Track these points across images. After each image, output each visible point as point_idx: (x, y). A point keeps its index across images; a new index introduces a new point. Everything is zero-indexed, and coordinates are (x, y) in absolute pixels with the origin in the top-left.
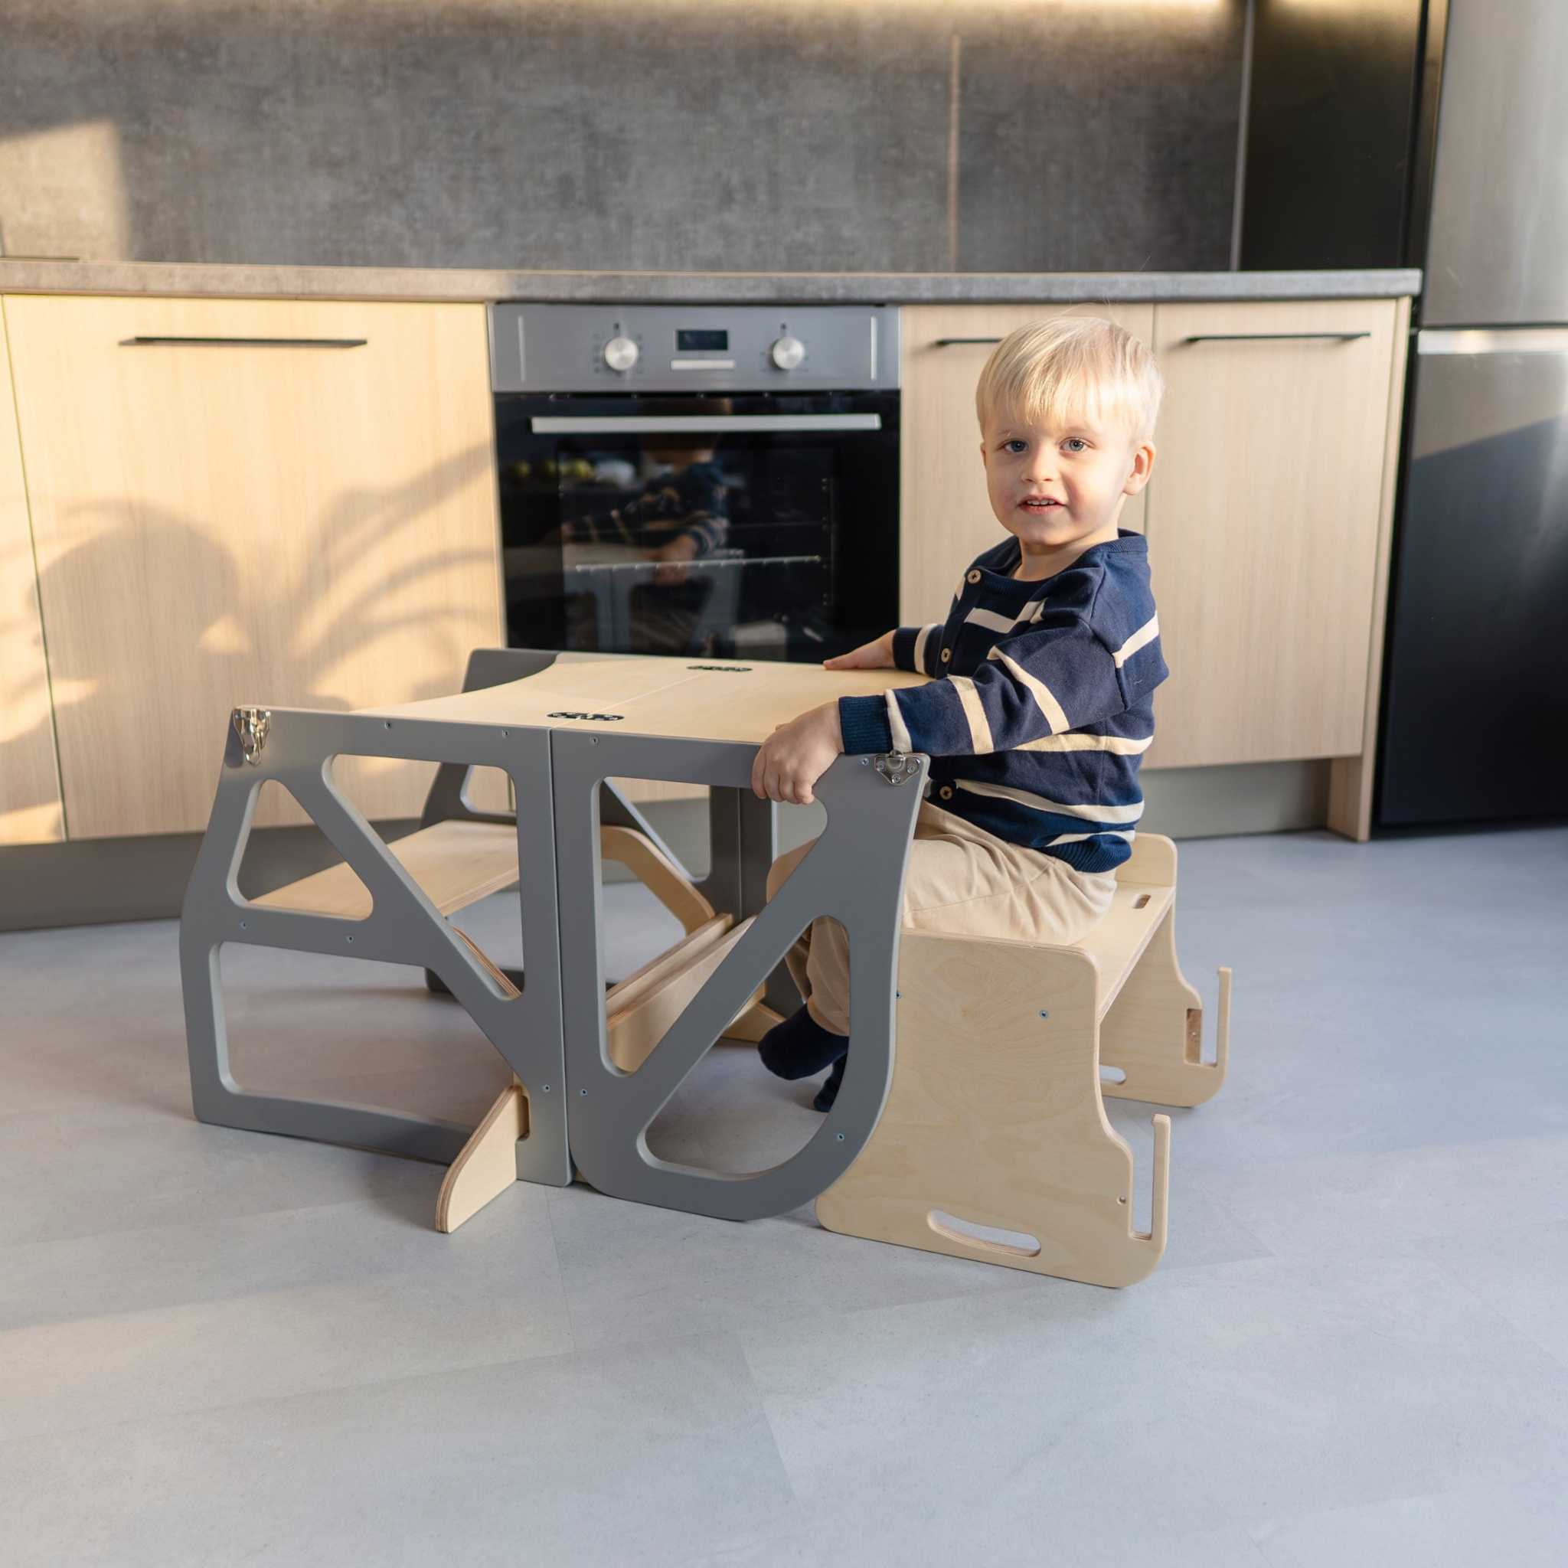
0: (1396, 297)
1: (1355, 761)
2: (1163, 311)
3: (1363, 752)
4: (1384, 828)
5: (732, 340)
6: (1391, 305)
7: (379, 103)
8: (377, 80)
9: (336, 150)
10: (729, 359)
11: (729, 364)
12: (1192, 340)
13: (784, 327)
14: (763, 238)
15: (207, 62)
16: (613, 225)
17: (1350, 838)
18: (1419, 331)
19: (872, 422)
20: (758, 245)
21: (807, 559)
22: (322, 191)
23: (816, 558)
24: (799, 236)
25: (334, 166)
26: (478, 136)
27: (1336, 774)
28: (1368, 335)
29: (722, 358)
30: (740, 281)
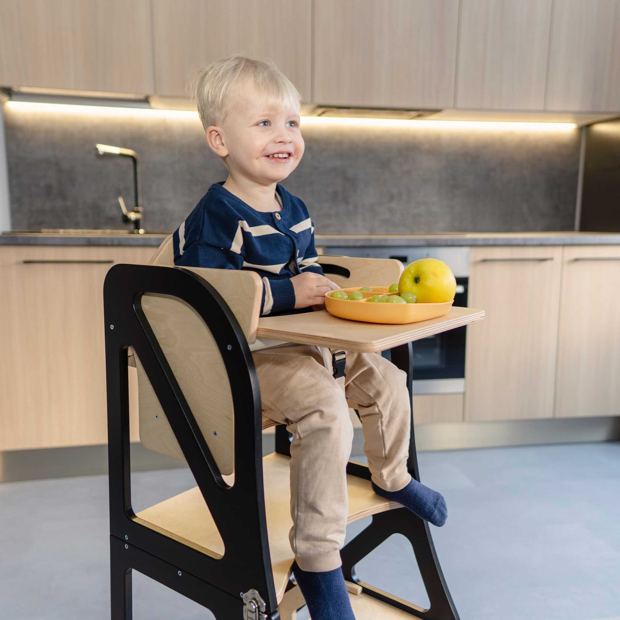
2: (566, 249)
12: (576, 260)
19: (460, 290)
30: (414, 239)
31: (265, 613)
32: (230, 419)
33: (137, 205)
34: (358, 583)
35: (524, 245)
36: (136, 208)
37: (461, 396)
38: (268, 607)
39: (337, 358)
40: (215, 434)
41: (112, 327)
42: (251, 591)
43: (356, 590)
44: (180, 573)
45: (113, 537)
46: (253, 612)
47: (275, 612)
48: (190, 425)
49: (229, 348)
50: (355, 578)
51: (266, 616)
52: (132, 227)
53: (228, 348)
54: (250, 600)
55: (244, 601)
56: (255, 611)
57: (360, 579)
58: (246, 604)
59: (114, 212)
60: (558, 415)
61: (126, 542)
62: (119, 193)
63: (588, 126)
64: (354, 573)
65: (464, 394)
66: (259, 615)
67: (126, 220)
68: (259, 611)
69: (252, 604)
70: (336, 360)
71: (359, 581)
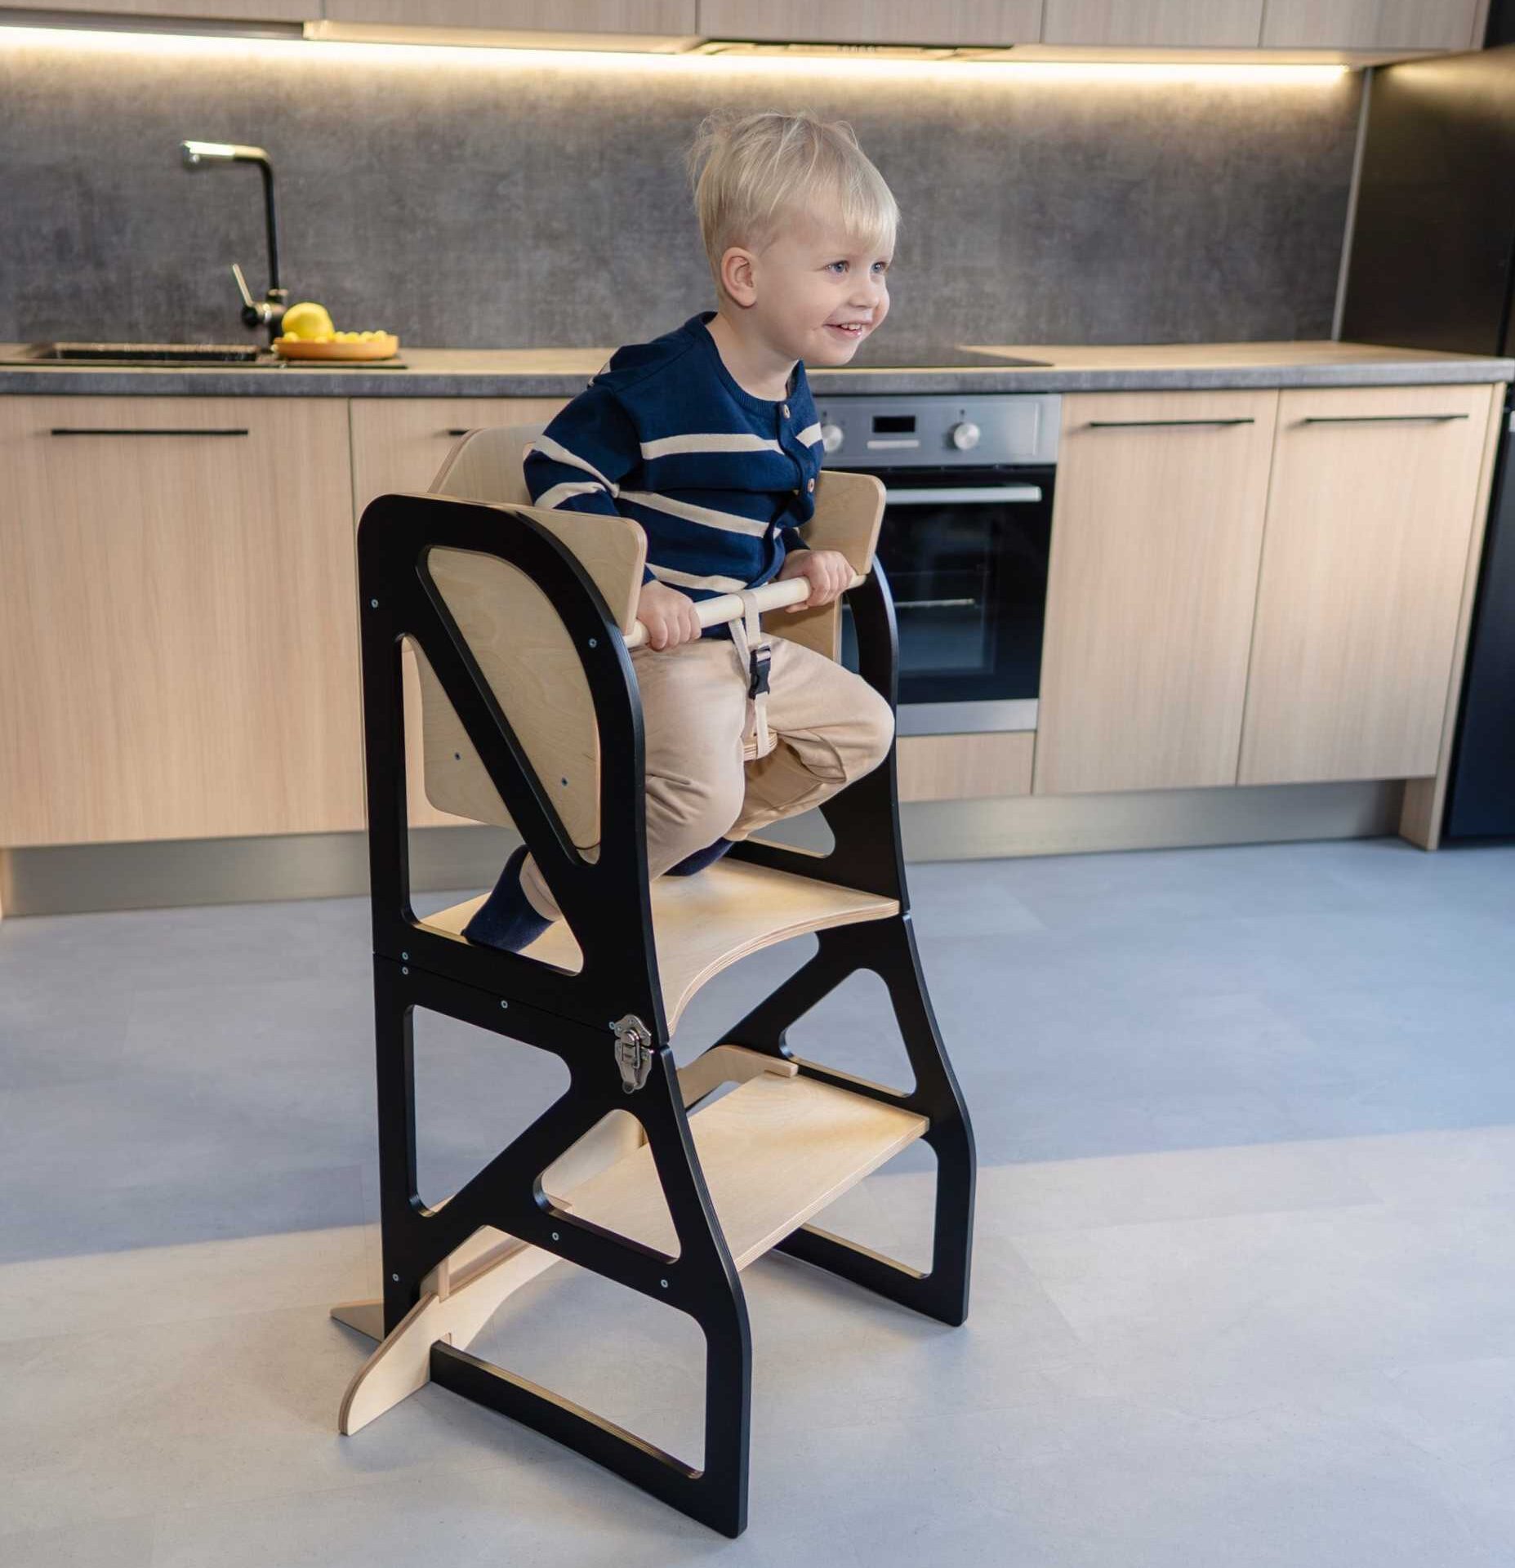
0: (1493, 383)
1: (1427, 782)
2: (1287, 396)
3: (1436, 775)
4: (1451, 839)
5: (919, 425)
6: (1488, 389)
7: (595, 184)
8: (595, 165)
9: (555, 225)
10: (915, 439)
11: (915, 444)
12: (1310, 421)
13: (964, 412)
15: (456, 152)
17: (1421, 847)
18: (1512, 411)
19: (1033, 494)
21: (963, 602)
22: (542, 261)
23: (970, 601)
25: (553, 239)
27: (1410, 794)
28: (1466, 417)
29: (910, 439)
30: (930, 376)
31: (650, 1047)
32: (591, 759)
33: (274, 284)
34: (791, 1059)
35: (1189, 386)
36: (273, 292)
37: (1032, 735)
38: (654, 1038)
39: (760, 657)
40: (565, 782)
41: (375, 603)
42: (627, 1017)
43: (788, 1070)
44: (504, 1004)
45: (378, 958)
46: (631, 1047)
47: (666, 1047)
48: (521, 768)
49: (593, 643)
50: (785, 1050)
51: (652, 1052)
52: (264, 334)
53: (591, 644)
54: (625, 1031)
55: (617, 1034)
56: (635, 1046)
57: (793, 1053)
58: (618, 1038)
59: (217, 299)
60: (1243, 781)
61: (404, 963)
62: (228, 252)
63: (1379, 70)
64: (784, 1043)
65: (1036, 731)
66: (641, 1049)
67: (251, 319)
68: (641, 1045)
69: (630, 1035)
70: (758, 660)
71: (792, 1055)
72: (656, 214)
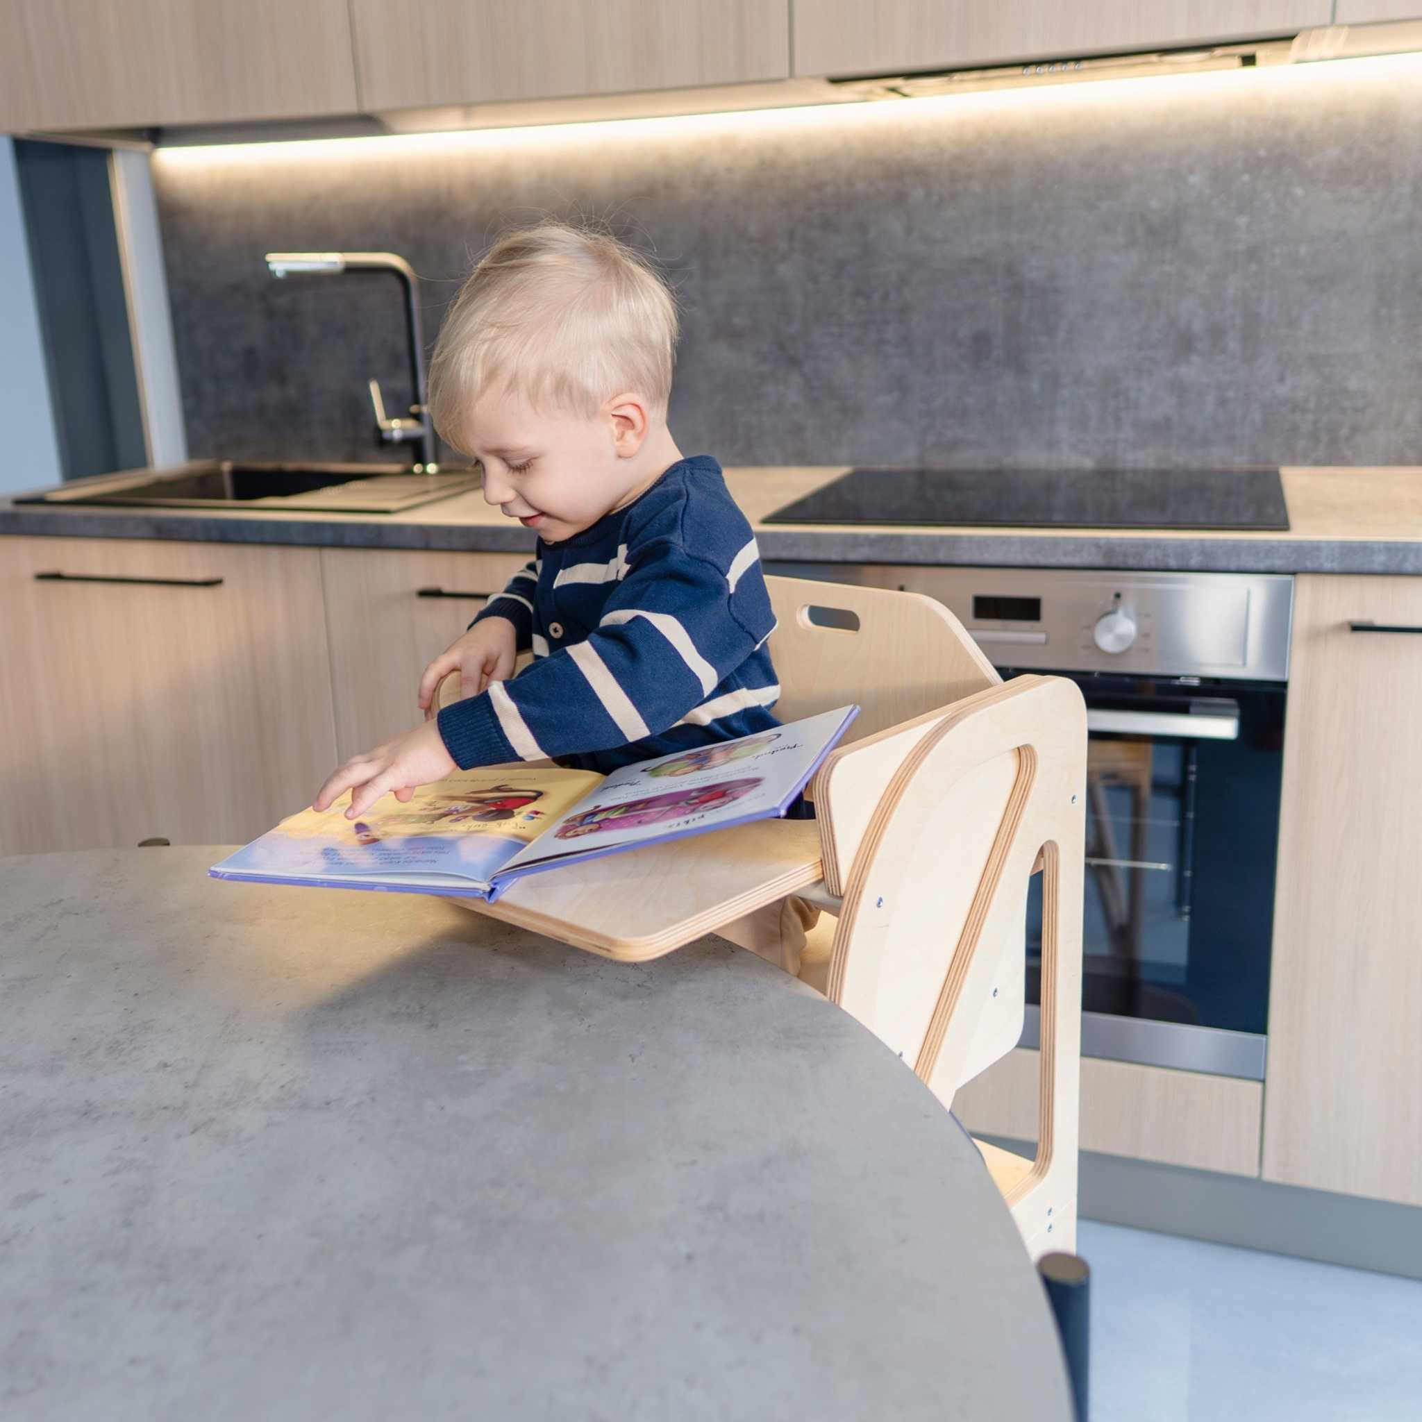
5: (1045, 610)
8: (784, 246)
10: (1040, 631)
11: (1041, 637)
13: (1118, 596)
14: (1231, 394)
16: (1035, 386)
20: (1222, 402)
24: (1282, 390)
26: (886, 297)
29: (1031, 631)
30: (1055, 542)
65: (1264, 1083)
67: (381, 440)
72: (861, 302)
